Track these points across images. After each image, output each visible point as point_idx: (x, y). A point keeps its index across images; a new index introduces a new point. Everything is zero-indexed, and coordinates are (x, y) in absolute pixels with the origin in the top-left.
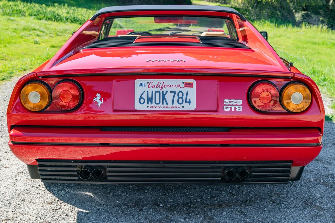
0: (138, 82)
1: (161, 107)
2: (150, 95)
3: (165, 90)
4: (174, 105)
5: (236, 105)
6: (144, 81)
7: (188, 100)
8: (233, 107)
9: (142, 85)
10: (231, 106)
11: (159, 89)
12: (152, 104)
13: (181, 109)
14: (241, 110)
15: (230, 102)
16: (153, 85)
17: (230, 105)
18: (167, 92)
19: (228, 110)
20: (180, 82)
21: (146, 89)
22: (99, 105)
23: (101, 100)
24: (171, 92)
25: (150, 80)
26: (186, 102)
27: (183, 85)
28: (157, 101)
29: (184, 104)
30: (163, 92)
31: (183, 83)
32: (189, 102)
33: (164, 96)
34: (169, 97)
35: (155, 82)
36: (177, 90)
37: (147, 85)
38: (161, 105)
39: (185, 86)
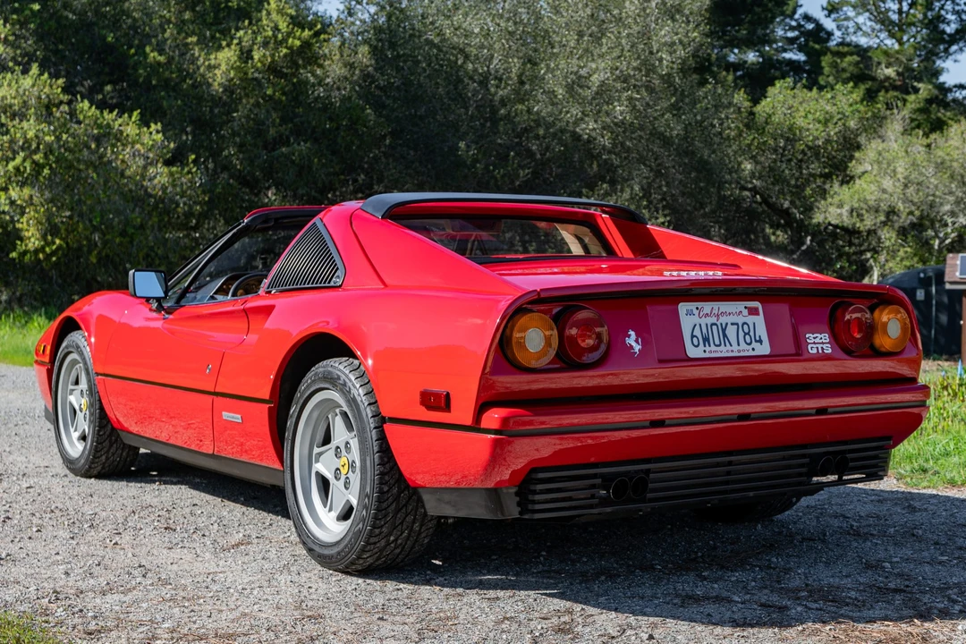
0: (683, 308)
1: (723, 352)
2: (704, 330)
3: (723, 320)
4: (741, 348)
5: (823, 343)
6: (692, 306)
7: (758, 339)
8: (820, 346)
9: (690, 313)
10: (817, 345)
11: (714, 320)
12: (710, 346)
13: (751, 353)
14: (830, 351)
15: (814, 338)
16: (705, 312)
17: (814, 343)
18: (727, 324)
19: (815, 351)
20: (740, 306)
21: (695, 319)
22: (637, 350)
23: (637, 341)
24: (732, 324)
25: (700, 304)
26: (756, 341)
27: (745, 312)
28: (717, 342)
29: (754, 345)
30: (721, 324)
31: (746, 307)
32: (760, 341)
33: (724, 331)
34: (731, 331)
35: (707, 307)
36: (740, 320)
37: (696, 312)
38: (722, 347)
39: (749, 314)
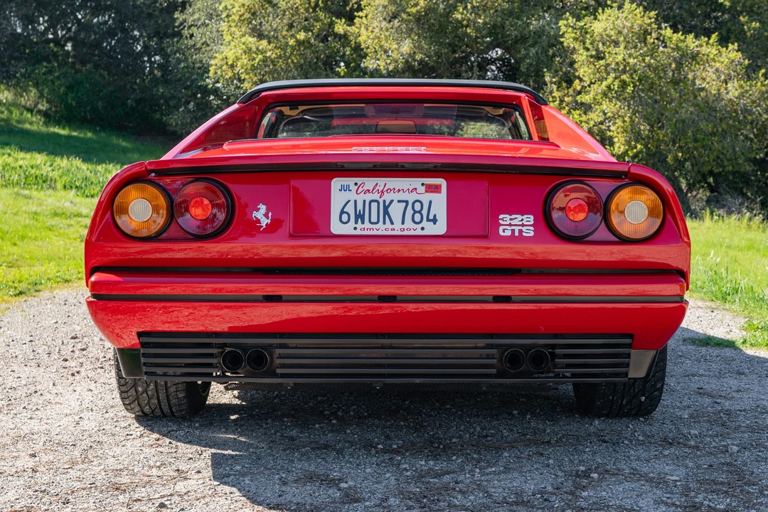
0: (336, 183)
1: (381, 229)
2: (360, 207)
3: (387, 197)
4: (405, 226)
5: (523, 225)
6: (350, 181)
8: (517, 229)
9: (345, 188)
10: (513, 227)
11: (376, 196)
12: (363, 223)
13: (419, 232)
14: (532, 234)
15: (511, 219)
16: (365, 188)
17: (510, 225)
18: (392, 201)
19: (508, 233)
20: (417, 182)
21: (352, 196)
22: (264, 225)
23: (266, 215)
24: (399, 201)
25: (359, 180)
26: (428, 220)
27: (422, 189)
28: (374, 219)
29: (425, 224)
30: (384, 201)
31: (423, 184)
32: (435, 221)
33: (386, 208)
34: (396, 210)
35: (369, 183)
36: (411, 198)
37: (354, 188)
38: (380, 225)
39: (426, 191)
